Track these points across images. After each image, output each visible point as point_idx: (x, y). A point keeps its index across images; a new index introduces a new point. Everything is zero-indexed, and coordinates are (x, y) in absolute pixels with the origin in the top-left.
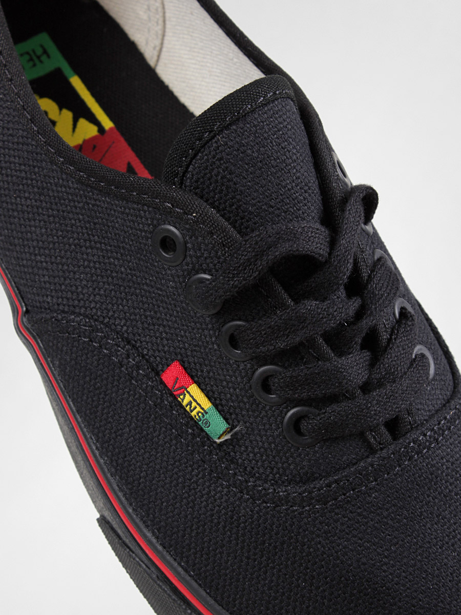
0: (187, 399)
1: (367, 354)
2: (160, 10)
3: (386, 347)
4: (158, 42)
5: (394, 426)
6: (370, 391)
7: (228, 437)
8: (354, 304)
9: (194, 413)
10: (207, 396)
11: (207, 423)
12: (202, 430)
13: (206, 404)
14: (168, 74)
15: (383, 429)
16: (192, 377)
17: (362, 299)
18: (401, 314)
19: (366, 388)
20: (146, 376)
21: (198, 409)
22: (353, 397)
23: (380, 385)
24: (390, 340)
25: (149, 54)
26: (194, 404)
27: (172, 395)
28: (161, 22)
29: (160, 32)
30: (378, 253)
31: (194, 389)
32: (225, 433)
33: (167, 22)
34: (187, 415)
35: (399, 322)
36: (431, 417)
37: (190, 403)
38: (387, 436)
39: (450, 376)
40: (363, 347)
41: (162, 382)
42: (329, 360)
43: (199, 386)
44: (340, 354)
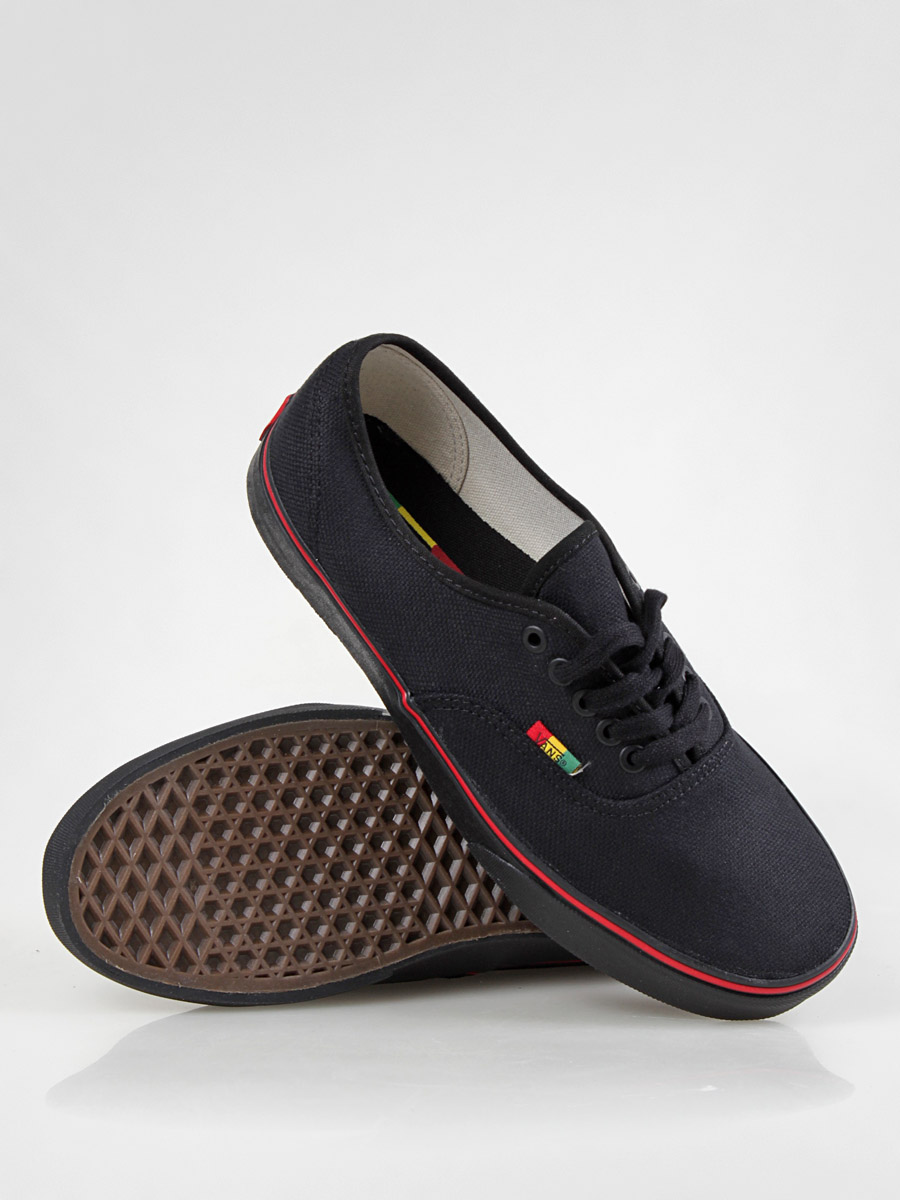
0: (549, 747)
1: (669, 706)
2: (465, 452)
3: (682, 702)
4: (462, 475)
5: (692, 755)
6: (675, 731)
7: (581, 771)
8: (659, 676)
9: (553, 757)
10: (562, 742)
11: (564, 762)
12: (560, 768)
13: (564, 750)
14: (470, 498)
15: (685, 756)
16: (550, 731)
17: (663, 669)
18: (686, 676)
19: (672, 729)
20: (516, 733)
21: (557, 753)
22: (665, 736)
23: (682, 726)
24: (683, 696)
25: (454, 484)
26: (554, 750)
27: (536, 745)
28: (465, 460)
29: (464, 468)
30: (666, 636)
31: (553, 739)
32: (579, 768)
33: (471, 461)
34: (548, 758)
35: (687, 682)
36: (714, 746)
37: (551, 750)
38: (688, 762)
39: (721, 718)
40: (666, 701)
41: (528, 737)
42: (648, 712)
43: (556, 737)
44: (654, 707)
